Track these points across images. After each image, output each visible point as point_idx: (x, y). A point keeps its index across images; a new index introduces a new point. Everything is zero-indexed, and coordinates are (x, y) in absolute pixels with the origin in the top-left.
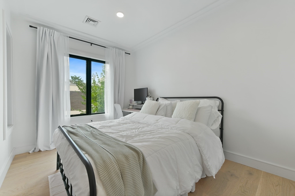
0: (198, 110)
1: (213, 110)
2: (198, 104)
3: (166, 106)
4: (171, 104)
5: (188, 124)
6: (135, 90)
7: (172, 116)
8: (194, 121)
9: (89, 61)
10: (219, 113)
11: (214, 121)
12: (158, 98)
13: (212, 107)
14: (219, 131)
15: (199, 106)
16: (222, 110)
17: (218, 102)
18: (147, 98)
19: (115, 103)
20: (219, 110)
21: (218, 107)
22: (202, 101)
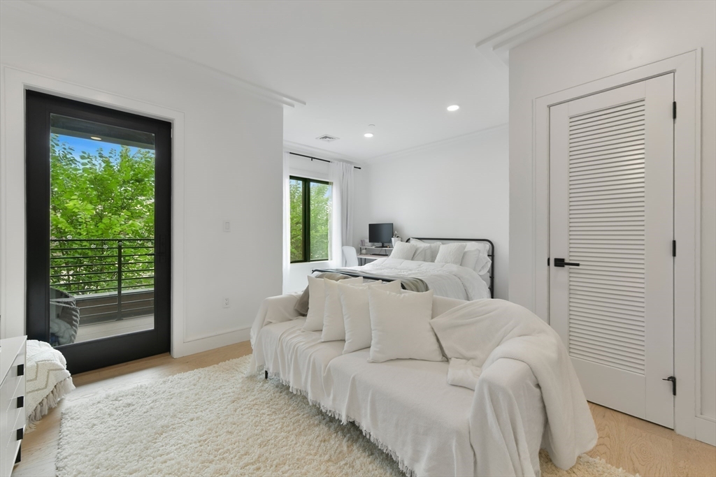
0: (465, 254)
1: (481, 254)
2: (465, 247)
3: (425, 250)
4: (430, 247)
5: (455, 268)
6: (370, 225)
7: (436, 261)
8: (461, 265)
9: (306, 182)
10: (489, 260)
11: (483, 267)
12: (409, 239)
13: (479, 251)
14: (489, 279)
15: (466, 250)
16: (492, 256)
17: (488, 245)
18: (393, 239)
19: (343, 245)
20: (488, 256)
21: (488, 252)
22: (469, 243)
